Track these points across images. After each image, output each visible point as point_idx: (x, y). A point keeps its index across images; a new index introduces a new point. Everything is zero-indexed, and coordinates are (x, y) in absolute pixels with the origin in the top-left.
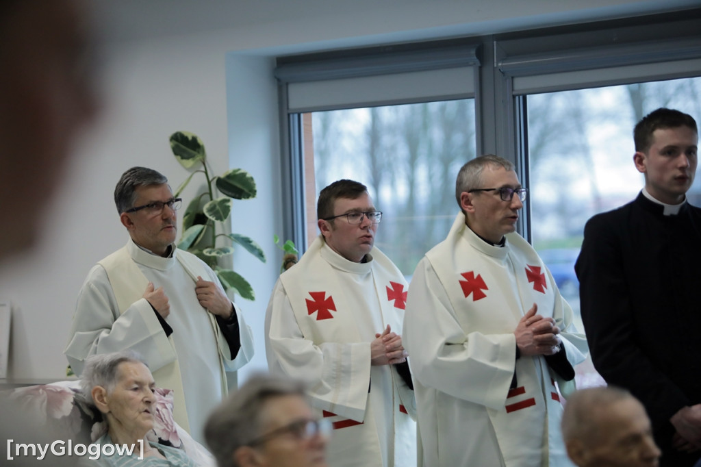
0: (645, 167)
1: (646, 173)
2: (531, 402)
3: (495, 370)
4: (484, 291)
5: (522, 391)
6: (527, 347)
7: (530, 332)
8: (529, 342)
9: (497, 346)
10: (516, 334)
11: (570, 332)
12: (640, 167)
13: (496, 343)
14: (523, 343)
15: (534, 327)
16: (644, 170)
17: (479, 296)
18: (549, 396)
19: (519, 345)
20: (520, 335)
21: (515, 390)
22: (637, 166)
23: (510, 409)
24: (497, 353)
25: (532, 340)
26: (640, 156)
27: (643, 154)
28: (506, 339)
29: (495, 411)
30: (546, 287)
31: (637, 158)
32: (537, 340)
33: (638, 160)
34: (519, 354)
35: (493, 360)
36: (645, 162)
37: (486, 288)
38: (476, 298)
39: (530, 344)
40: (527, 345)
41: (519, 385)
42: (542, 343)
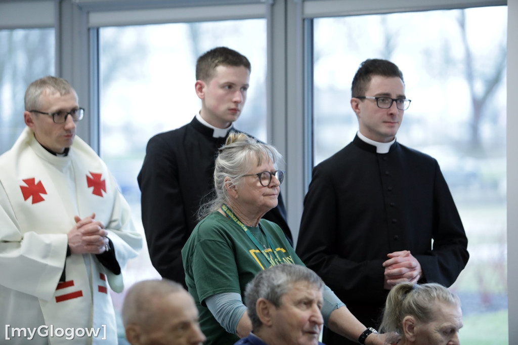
0: (204, 95)
1: (203, 99)
2: (79, 294)
3: (46, 265)
4: (42, 195)
5: (71, 284)
6: (77, 247)
7: (79, 234)
8: (79, 242)
9: (49, 245)
10: (68, 235)
11: (126, 231)
12: (200, 94)
13: (48, 242)
14: (74, 243)
15: (82, 230)
16: (203, 97)
17: (37, 199)
18: (96, 289)
19: (70, 245)
20: (71, 236)
21: (63, 283)
22: (197, 93)
23: (59, 299)
24: (48, 251)
25: (81, 241)
26: (201, 84)
27: (204, 83)
28: (59, 239)
29: (45, 301)
30: (105, 191)
31: (198, 86)
32: (84, 241)
33: (199, 88)
34: (69, 253)
35: (45, 257)
36: (204, 90)
37: (45, 192)
38: (34, 202)
39: (80, 244)
40: (77, 244)
41: (68, 279)
42: (90, 243)
